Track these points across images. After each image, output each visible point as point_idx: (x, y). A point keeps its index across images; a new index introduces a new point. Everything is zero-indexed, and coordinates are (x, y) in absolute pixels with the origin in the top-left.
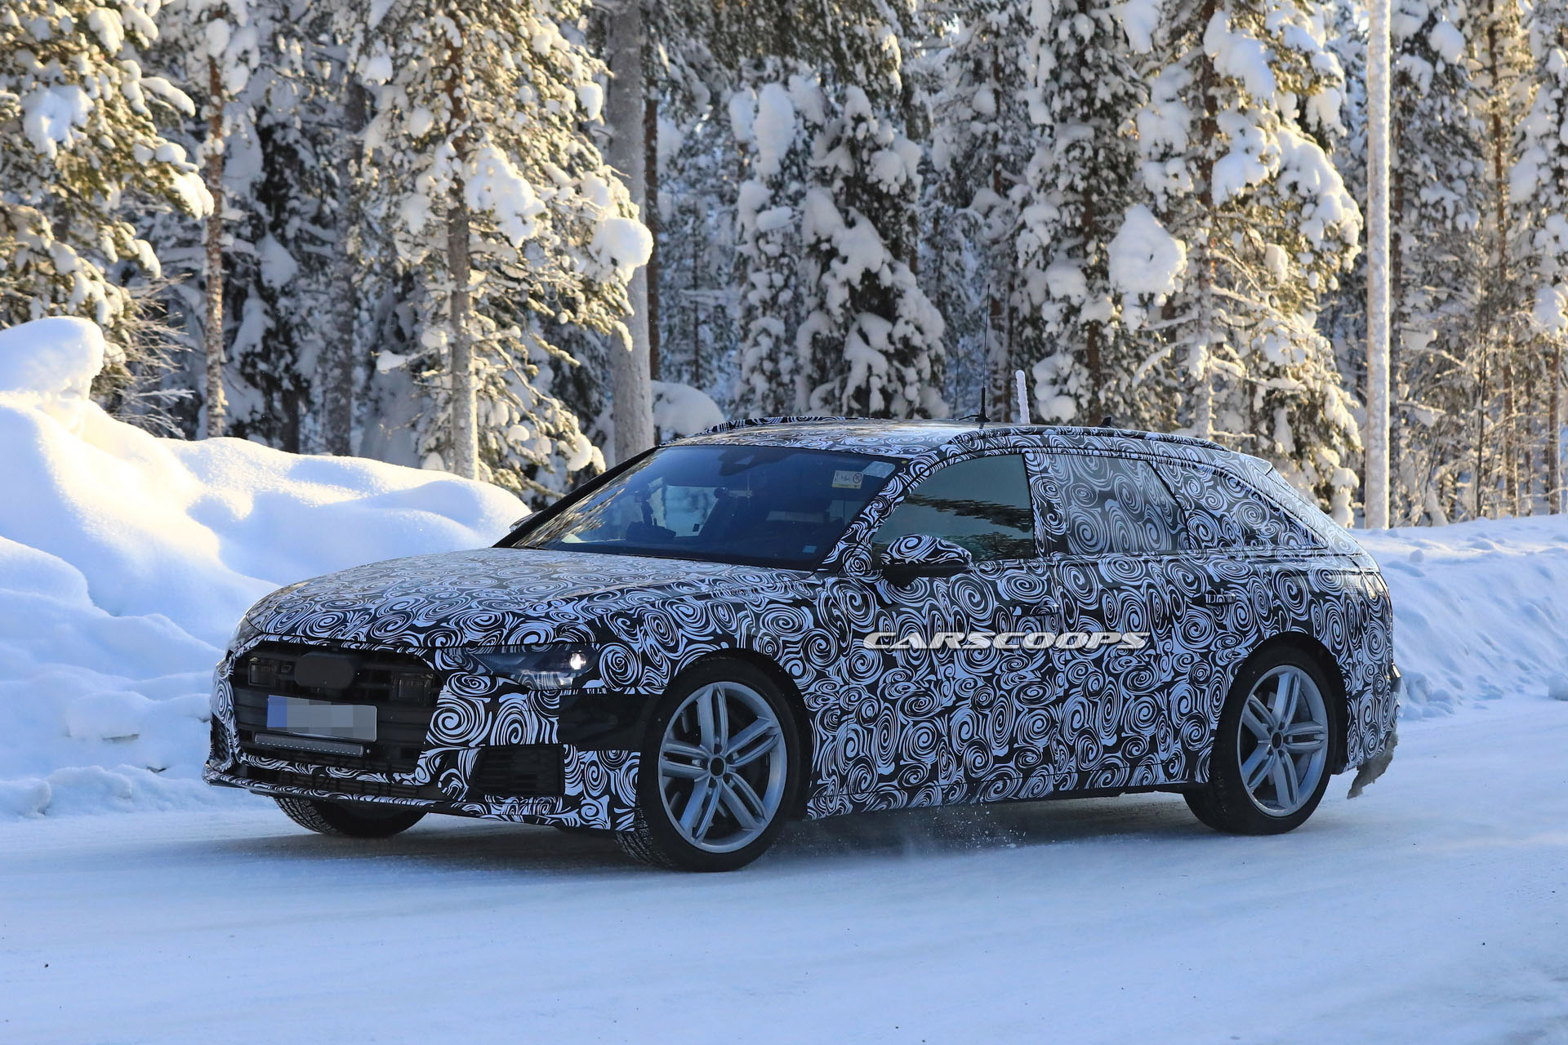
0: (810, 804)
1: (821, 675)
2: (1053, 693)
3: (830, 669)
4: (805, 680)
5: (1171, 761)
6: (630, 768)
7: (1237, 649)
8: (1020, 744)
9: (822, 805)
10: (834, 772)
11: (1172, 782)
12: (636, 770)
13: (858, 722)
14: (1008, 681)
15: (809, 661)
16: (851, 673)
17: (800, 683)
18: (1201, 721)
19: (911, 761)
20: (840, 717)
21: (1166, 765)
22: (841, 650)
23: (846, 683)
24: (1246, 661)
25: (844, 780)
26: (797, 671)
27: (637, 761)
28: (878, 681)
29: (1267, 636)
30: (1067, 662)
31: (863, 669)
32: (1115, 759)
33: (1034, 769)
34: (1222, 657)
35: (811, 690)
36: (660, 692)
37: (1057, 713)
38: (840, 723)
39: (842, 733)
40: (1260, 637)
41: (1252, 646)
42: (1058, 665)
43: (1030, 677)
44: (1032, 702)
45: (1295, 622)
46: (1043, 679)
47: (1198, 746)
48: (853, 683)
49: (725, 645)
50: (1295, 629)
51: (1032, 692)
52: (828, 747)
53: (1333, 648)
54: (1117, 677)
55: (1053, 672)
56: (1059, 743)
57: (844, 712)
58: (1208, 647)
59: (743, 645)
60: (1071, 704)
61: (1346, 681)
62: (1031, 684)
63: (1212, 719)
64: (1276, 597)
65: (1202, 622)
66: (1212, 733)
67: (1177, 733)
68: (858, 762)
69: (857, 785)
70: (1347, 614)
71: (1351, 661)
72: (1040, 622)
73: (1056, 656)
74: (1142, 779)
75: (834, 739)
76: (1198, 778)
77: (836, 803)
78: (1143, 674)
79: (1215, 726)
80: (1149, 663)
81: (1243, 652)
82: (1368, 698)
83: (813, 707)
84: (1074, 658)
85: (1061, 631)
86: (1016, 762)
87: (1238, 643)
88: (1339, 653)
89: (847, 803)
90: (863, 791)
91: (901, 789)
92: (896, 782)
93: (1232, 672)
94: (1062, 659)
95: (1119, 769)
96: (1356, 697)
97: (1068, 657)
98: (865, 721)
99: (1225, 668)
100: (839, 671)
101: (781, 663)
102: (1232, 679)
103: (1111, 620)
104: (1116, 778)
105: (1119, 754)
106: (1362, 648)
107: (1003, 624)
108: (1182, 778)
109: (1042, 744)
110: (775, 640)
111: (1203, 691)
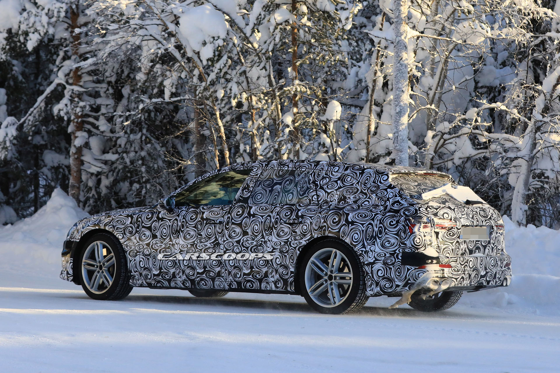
0: (131, 281)
1: (129, 239)
2: (219, 252)
3: (133, 237)
5: (276, 282)
6: (70, 263)
7: (301, 241)
8: (208, 268)
9: (135, 282)
10: (136, 271)
11: (278, 290)
12: (72, 264)
13: (143, 255)
14: (199, 246)
15: (125, 234)
16: (140, 239)
17: (122, 241)
18: (286, 267)
19: (165, 271)
20: (136, 253)
22: (137, 232)
23: (138, 242)
24: (305, 246)
25: (141, 274)
26: (120, 237)
27: (72, 261)
28: (150, 242)
29: (316, 236)
30: (224, 241)
31: (144, 238)
32: (250, 278)
33: (215, 278)
34: (294, 243)
35: (125, 243)
36: (78, 241)
38: (136, 255)
39: (137, 258)
40: (312, 236)
41: (308, 240)
42: (220, 242)
43: (209, 245)
45: (330, 232)
46: (214, 246)
47: (287, 277)
48: (141, 243)
49: (97, 228)
50: (330, 235)
51: (210, 251)
52: (133, 263)
53: (352, 244)
54: (247, 248)
55: (218, 244)
56: (226, 270)
57: (138, 252)
58: (288, 239)
59: (103, 228)
61: (361, 258)
62: (209, 248)
63: (290, 267)
64: (325, 222)
65: (286, 230)
66: (292, 272)
67: (277, 271)
68: (145, 269)
69: (146, 276)
70: (366, 231)
71: (364, 249)
72: (215, 226)
73: (220, 239)
74: (266, 287)
75: (135, 260)
76: (289, 289)
77: (140, 282)
78: (259, 248)
79: (293, 270)
80: (261, 244)
81: (304, 242)
82: (378, 266)
83: (126, 249)
84: (227, 240)
85: (223, 230)
86: (206, 275)
87: (302, 239)
88: (355, 246)
89: (144, 282)
90: (150, 279)
91: (164, 280)
92: (160, 277)
93: (299, 250)
94: (222, 240)
95: (254, 282)
96: (368, 265)
97: (225, 239)
98: (146, 255)
99: (295, 248)
100: (136, 238)
101: (115, 234)
102: (298, 252)
103: (245, 227)
104: (254, 286)
105: (251, 276)
106: (375, 245)
107: (199, 226)
108: (282, 289)
109: (218, 269)
110: (114, 227)
111: (286, 256)
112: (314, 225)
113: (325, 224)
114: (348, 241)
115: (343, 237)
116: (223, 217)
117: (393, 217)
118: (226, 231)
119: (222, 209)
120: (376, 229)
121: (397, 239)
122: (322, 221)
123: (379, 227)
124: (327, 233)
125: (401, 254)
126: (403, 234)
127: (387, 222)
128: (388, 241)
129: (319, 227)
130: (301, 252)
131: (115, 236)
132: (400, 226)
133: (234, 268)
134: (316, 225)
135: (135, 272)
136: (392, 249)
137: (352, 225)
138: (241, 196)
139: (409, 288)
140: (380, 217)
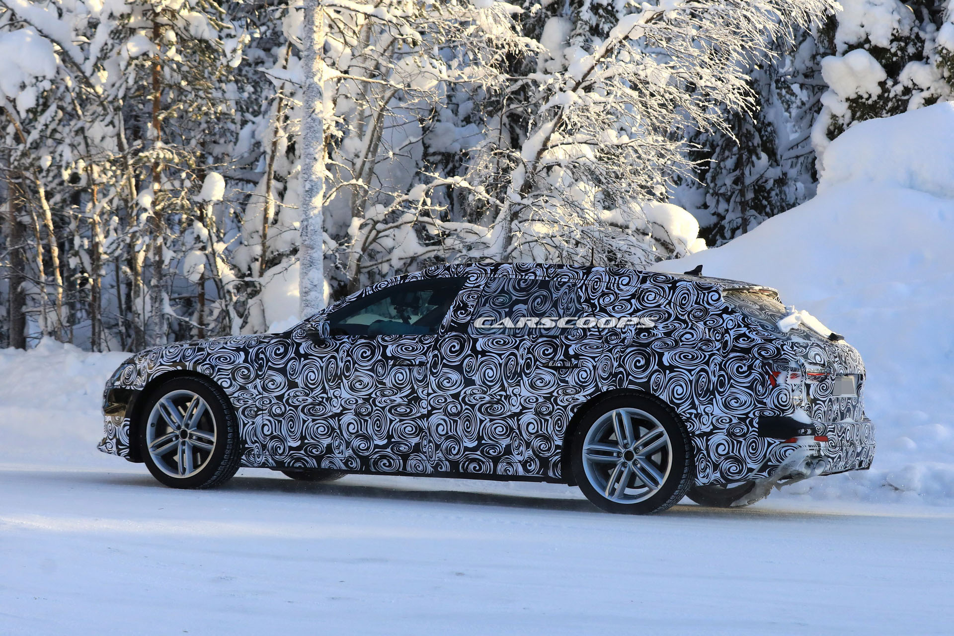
0: (244, 457)
1: (242, 388)
2: (418, 412)
3: (250, 385)
4: (231, 390)
5: (526, 462)
6: (125, 426)
7: (576, 396)
8: (396, 439)
9: (252, 459)
10: (256, 442)
11: (530, 475)
12: (128, 427)
13: (270, 415)
14: (381, 402)
15: (235, 380)
16: (264, 388)
17: (228, 391)
18: (547, 439)
19: (312, 441)
20: (256, 412)
21: (524, 464)
22: (257, 376)
23: (260, 394)
24: (584, 405)
25: (264, 447)
26: (225, 385)
27: (128, 423)
28: (283, 394)
29: (605, 389)
30: (429, 395)
31: (273, 387)
32: (477, 455)
33: (408, 455)
34: (563, 400)
35: (236, 395)
36: (141, 389)
37: (424, 424)
38: (257, 415)
39: (259, 420)
40: (597, 389)
41: (590, 395)
42: (421, 395)
43: (399, 401)
44: (401, 415)
45: (631, 382)
46: (410, 402)
47: (547, 454)
48: (266, 394)
49: (179, 368)
50: (631, 387)
51: (401, 410)
52: (249, 427)
53: (672, 402)
54: (473, 406)
55: (417, 399)
56: (430, 442)
57: (259, 409)
58: (551, 393)
59: (191, 368)
60: (435, 419)
61: (688, 424)
62: (399, 405)
63: (555, 438)
64: (620, 366)
65: (547, 378)
66: (557, 447)
67: (528, 445)
68: (273, 438)
69: (275, 451)
70: (697, 381)
71: (694, 411)
72: (410, 370)
73: (420, 390)
74: (506, 470)
75: (253, 423)
76: (551, 474)
77: (262, 459)
78: (495, 406)
79: (560, 443)
80: (500, 400)
81: (581, 398)
82: (719, 437)
83: (237, 405)
84: (435, 392)
85: (426, 376)
86: (392, 449)
87: (577, 392)
88: (678, 405)
89: (270, 460)
90: (281, 455)
91: (309, 456)
92: (302, 452)
93: (572, 410)
94: (425, 392)
95: (483, 463)
96: (701, 436)
97: (430, 391)
98: (275, 415)
99: (565, 407)
100: (255, 387)
101: (215, 379)
102: (572, 415)
103: (469, 372)
104: (484, 468)
105: (479, 453)
106: (712, 404)
107: (380, 369)
108: (538, 473)
109: (414, 441)
110: (213, 367)
111: (547, 421)
112: (600, 371)
113: (621, 369)
114: (664, 397)
115: (655, 391)
116: (425, 354)
117: (741, 360)
118: (432, 378)
119: (421, 341)
120: (714, 379)
121: (751, 395)
122: (616, 364)
123: (719, 376)
124: (625, 384)
125: (757, 420)
126: (760, 388)
127: (732, 367)
128: (736, 398)
129: (611, 374)
130: (575, 414)
131: (216, 383)
132: (755, 375)
133: (446, 439)
134: (604, 371)
135: (253, 443)
136: (741, 412)
137: (671, 371)
138: (452, 321)
139: (769, 474)
140: (718, 359)
